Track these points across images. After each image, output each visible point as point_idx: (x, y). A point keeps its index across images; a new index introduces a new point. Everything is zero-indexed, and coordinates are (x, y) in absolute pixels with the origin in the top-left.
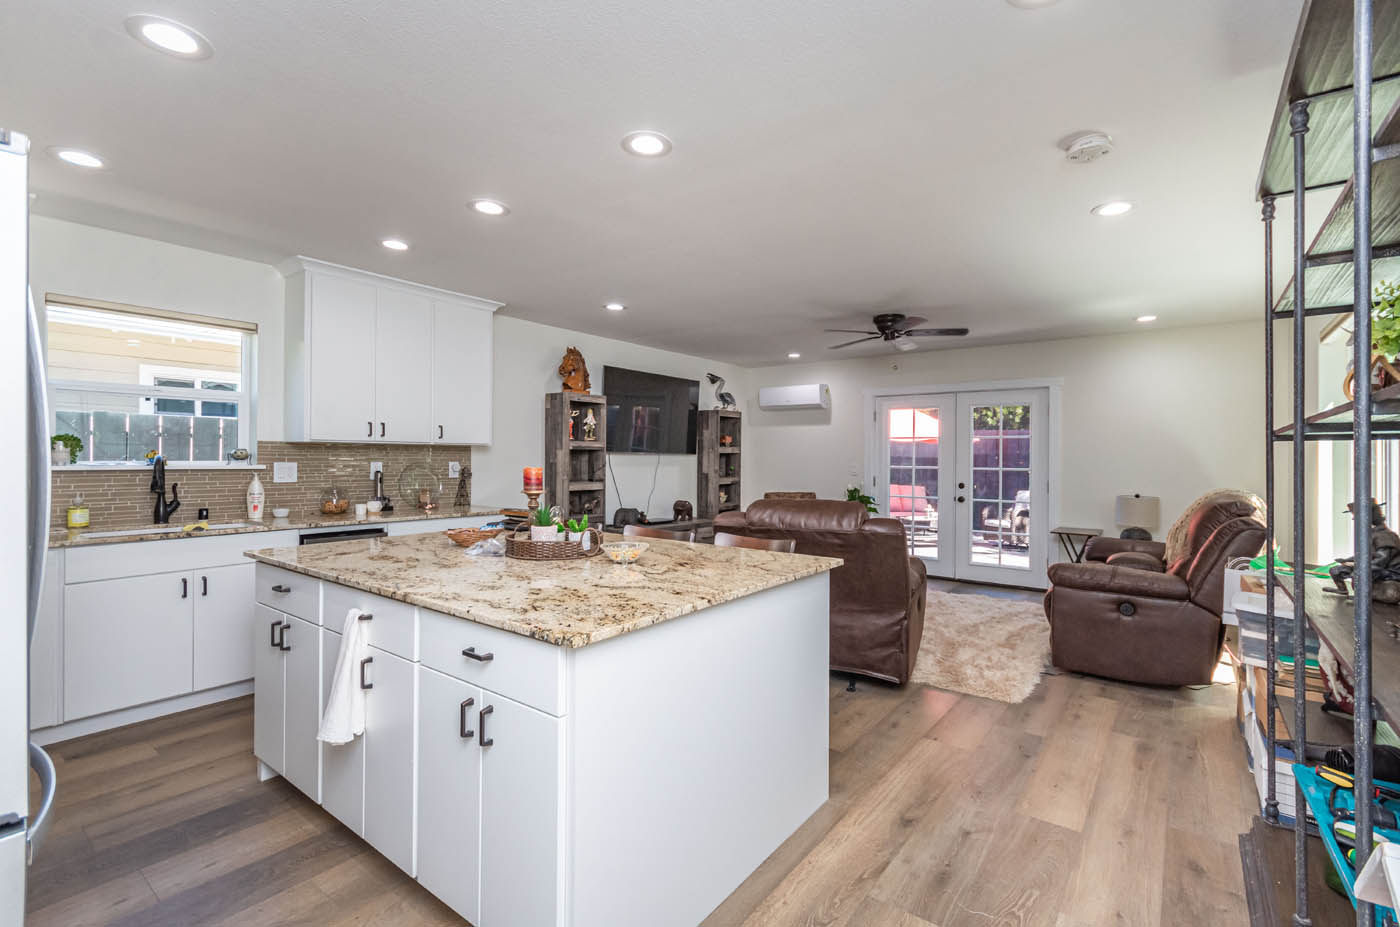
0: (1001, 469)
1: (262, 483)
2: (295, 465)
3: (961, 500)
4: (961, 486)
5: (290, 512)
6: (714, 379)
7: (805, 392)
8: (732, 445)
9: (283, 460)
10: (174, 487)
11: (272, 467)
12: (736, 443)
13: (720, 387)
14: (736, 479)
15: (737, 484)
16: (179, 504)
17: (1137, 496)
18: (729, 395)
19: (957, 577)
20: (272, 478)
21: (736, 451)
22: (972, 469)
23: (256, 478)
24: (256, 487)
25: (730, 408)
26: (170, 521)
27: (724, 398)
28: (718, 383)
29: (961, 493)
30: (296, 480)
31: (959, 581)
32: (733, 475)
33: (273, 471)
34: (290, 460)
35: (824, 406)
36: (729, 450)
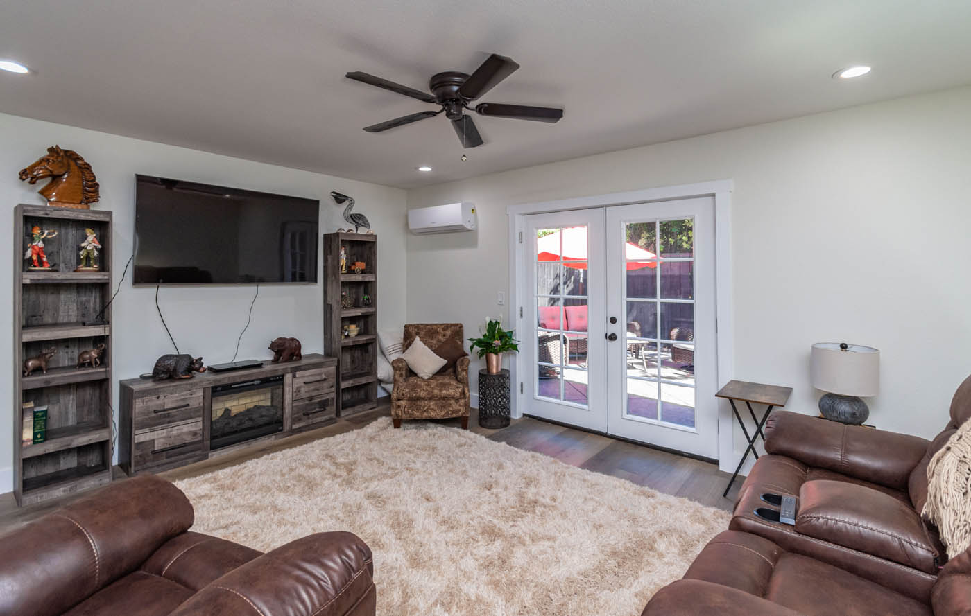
0: (658, 300)
3: (612, 337)
4: (613, 320)
6: (340, 199)
7: (449, 213)
8: (363, 272)
12: (371, 268)
13: (350, 207)
14: (370, 310)
15: (374, 315)
17: (844, 347)
18: (360, 217)
19: (610, 433)
21: (368, 278)
22: (625, 299)
25: (362, 231)
27: (358, 219)
28: (347, 203)
29: (612, 329)
31: (612, 437)
32: (366, 305)
35: (469, 227)
36: (359, 278)
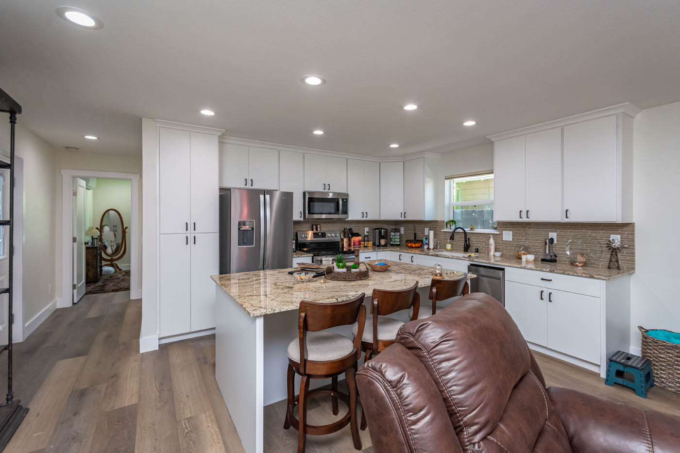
1: (494, 240)
2: (511, 232)
5: (502, 254)
9: (507, 230)
10: (469, 239)
11: (502, 233)
16: (470, 246)
20: (502, 238)
23: (492, 237)
24: (492, 241)
26: (468, 250)
30: (512, 240)
33: (502, 235)
34: (509, 230)
